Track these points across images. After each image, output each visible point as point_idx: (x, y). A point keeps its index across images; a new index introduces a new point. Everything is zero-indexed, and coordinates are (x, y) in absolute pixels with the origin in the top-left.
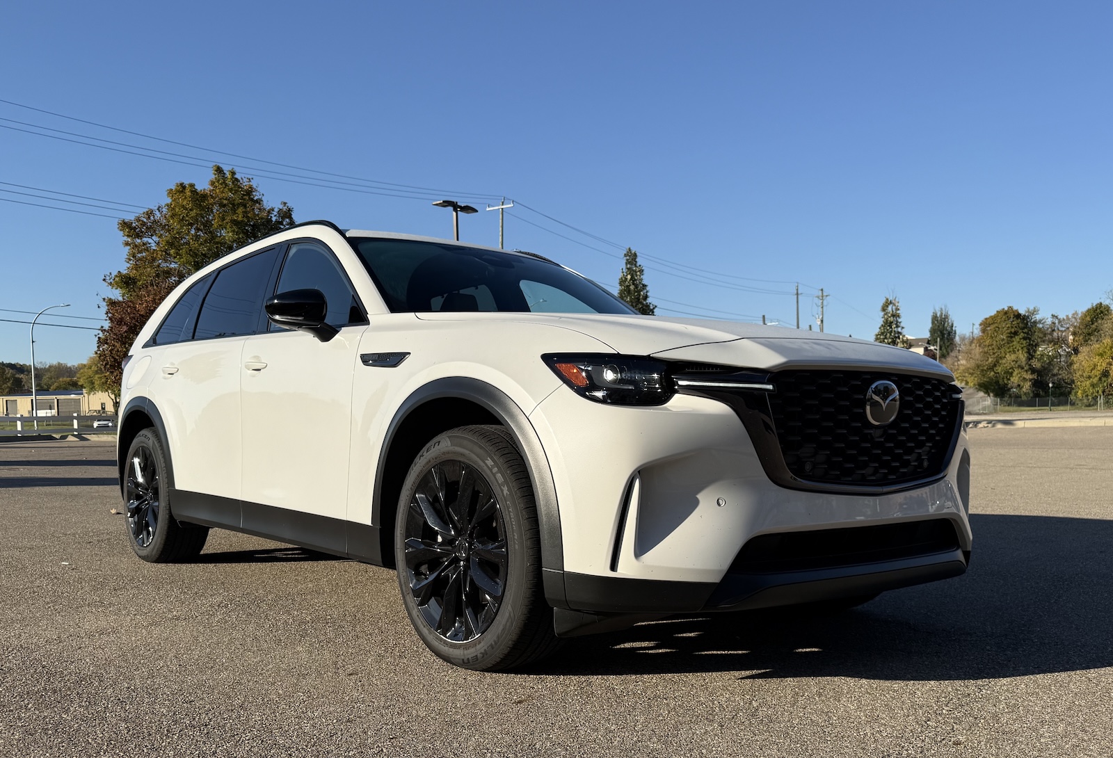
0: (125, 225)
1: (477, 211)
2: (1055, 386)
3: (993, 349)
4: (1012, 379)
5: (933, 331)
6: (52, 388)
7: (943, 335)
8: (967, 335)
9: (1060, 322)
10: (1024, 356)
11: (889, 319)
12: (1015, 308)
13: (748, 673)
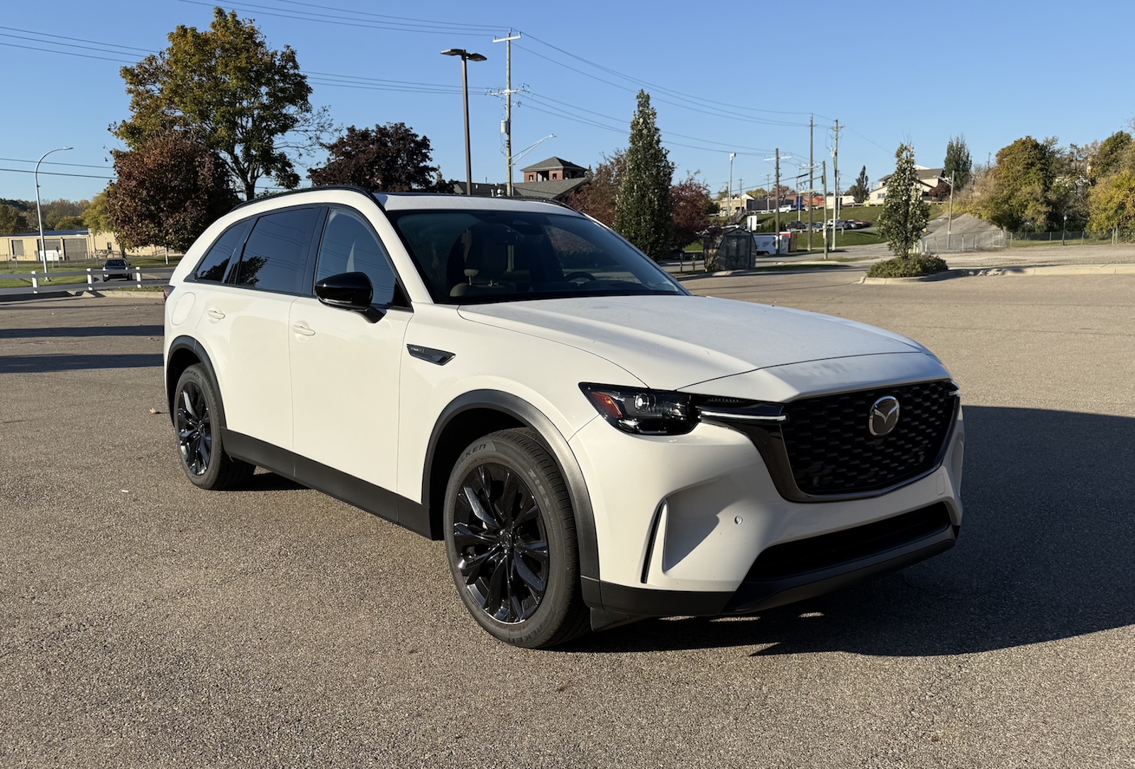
0: (127, 72)
1: (486, 59)
2: (1070, 218)
3: (1009, 181)
4: (1026, 212)
5: (948, 162)
6: (56, 227)
7: (958, 164)
8: (983, 166)
9: (1078, 152)
10: (1040, 188)
11: (904, 166)
12: (1033, 138)
13: (758, 647)
